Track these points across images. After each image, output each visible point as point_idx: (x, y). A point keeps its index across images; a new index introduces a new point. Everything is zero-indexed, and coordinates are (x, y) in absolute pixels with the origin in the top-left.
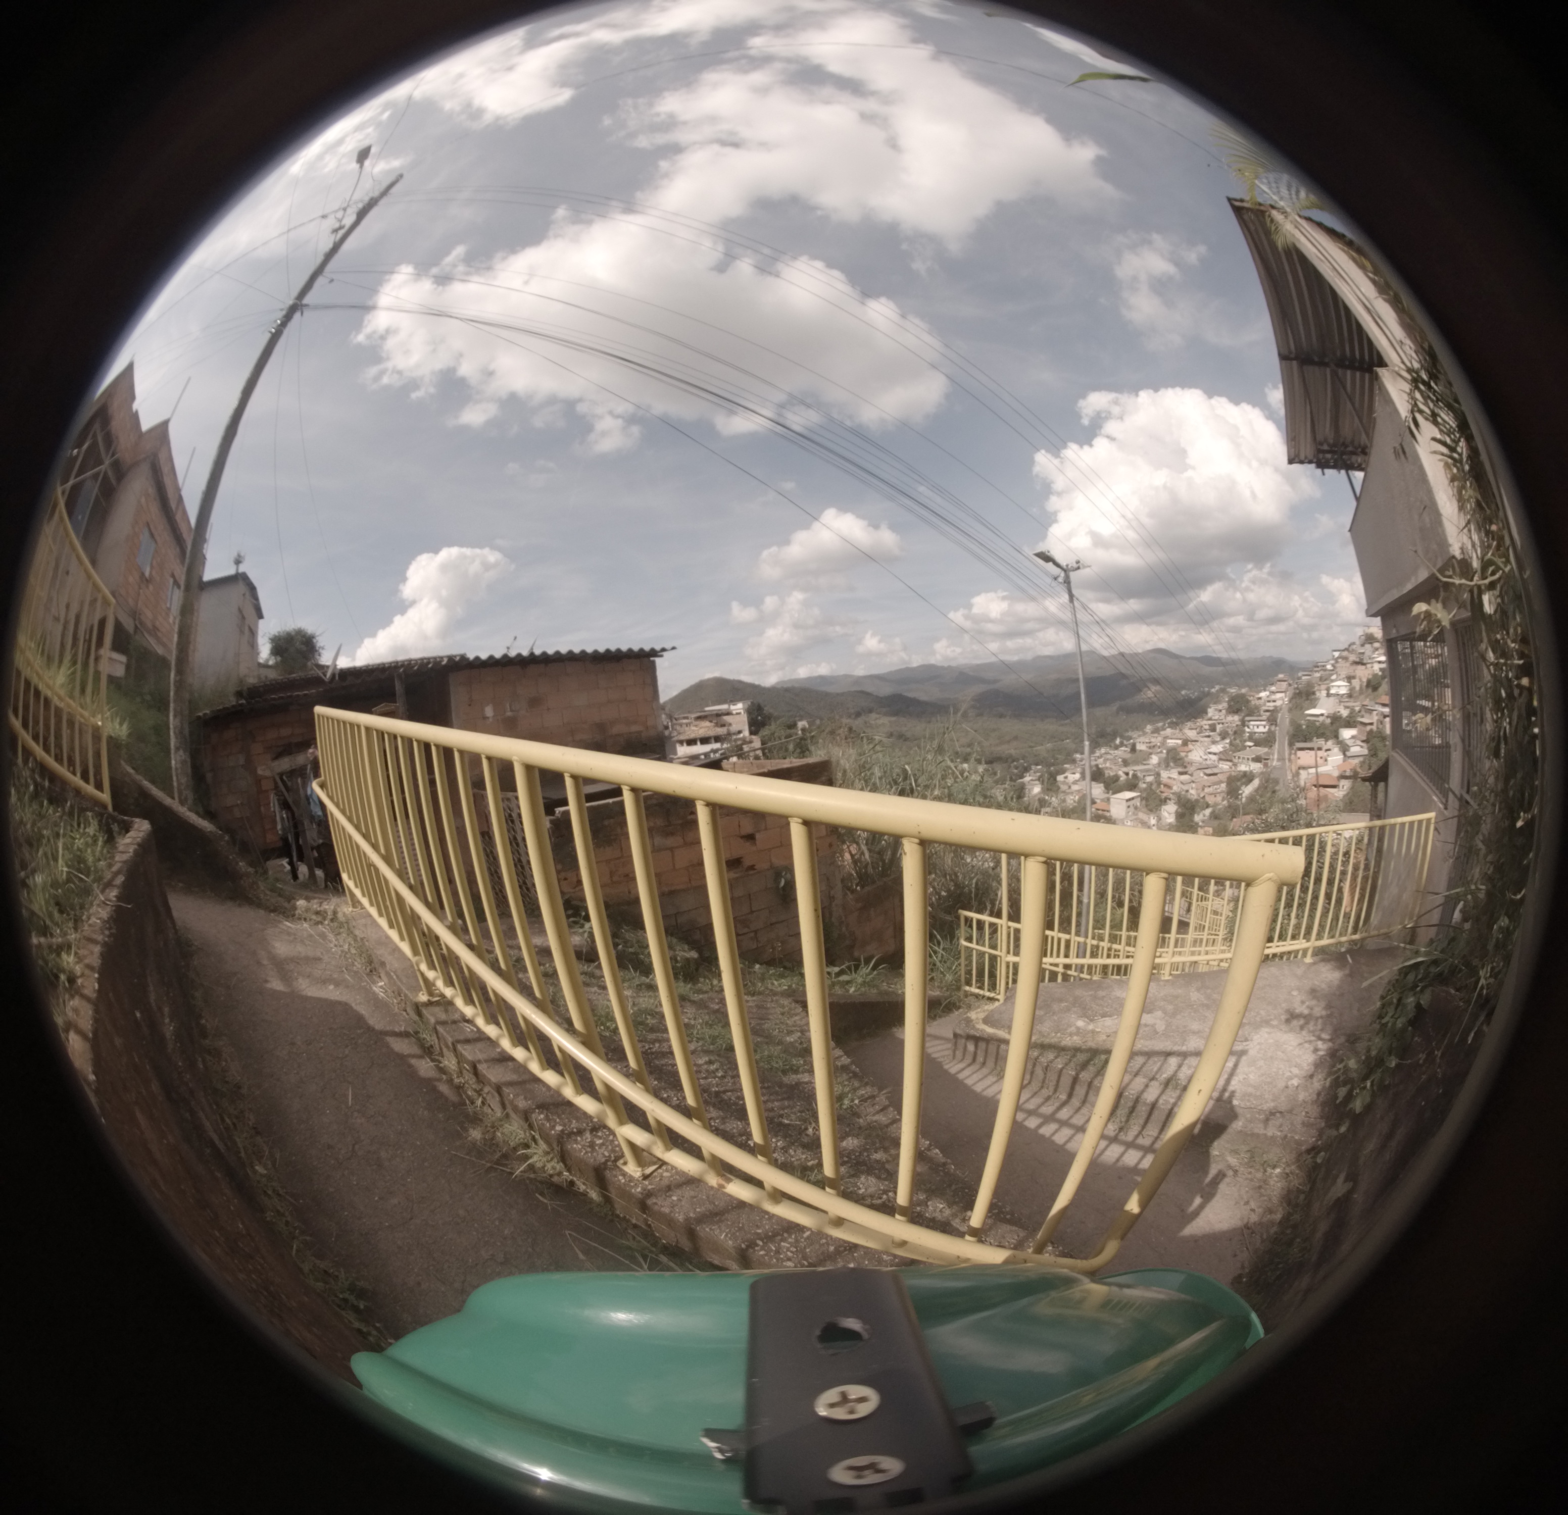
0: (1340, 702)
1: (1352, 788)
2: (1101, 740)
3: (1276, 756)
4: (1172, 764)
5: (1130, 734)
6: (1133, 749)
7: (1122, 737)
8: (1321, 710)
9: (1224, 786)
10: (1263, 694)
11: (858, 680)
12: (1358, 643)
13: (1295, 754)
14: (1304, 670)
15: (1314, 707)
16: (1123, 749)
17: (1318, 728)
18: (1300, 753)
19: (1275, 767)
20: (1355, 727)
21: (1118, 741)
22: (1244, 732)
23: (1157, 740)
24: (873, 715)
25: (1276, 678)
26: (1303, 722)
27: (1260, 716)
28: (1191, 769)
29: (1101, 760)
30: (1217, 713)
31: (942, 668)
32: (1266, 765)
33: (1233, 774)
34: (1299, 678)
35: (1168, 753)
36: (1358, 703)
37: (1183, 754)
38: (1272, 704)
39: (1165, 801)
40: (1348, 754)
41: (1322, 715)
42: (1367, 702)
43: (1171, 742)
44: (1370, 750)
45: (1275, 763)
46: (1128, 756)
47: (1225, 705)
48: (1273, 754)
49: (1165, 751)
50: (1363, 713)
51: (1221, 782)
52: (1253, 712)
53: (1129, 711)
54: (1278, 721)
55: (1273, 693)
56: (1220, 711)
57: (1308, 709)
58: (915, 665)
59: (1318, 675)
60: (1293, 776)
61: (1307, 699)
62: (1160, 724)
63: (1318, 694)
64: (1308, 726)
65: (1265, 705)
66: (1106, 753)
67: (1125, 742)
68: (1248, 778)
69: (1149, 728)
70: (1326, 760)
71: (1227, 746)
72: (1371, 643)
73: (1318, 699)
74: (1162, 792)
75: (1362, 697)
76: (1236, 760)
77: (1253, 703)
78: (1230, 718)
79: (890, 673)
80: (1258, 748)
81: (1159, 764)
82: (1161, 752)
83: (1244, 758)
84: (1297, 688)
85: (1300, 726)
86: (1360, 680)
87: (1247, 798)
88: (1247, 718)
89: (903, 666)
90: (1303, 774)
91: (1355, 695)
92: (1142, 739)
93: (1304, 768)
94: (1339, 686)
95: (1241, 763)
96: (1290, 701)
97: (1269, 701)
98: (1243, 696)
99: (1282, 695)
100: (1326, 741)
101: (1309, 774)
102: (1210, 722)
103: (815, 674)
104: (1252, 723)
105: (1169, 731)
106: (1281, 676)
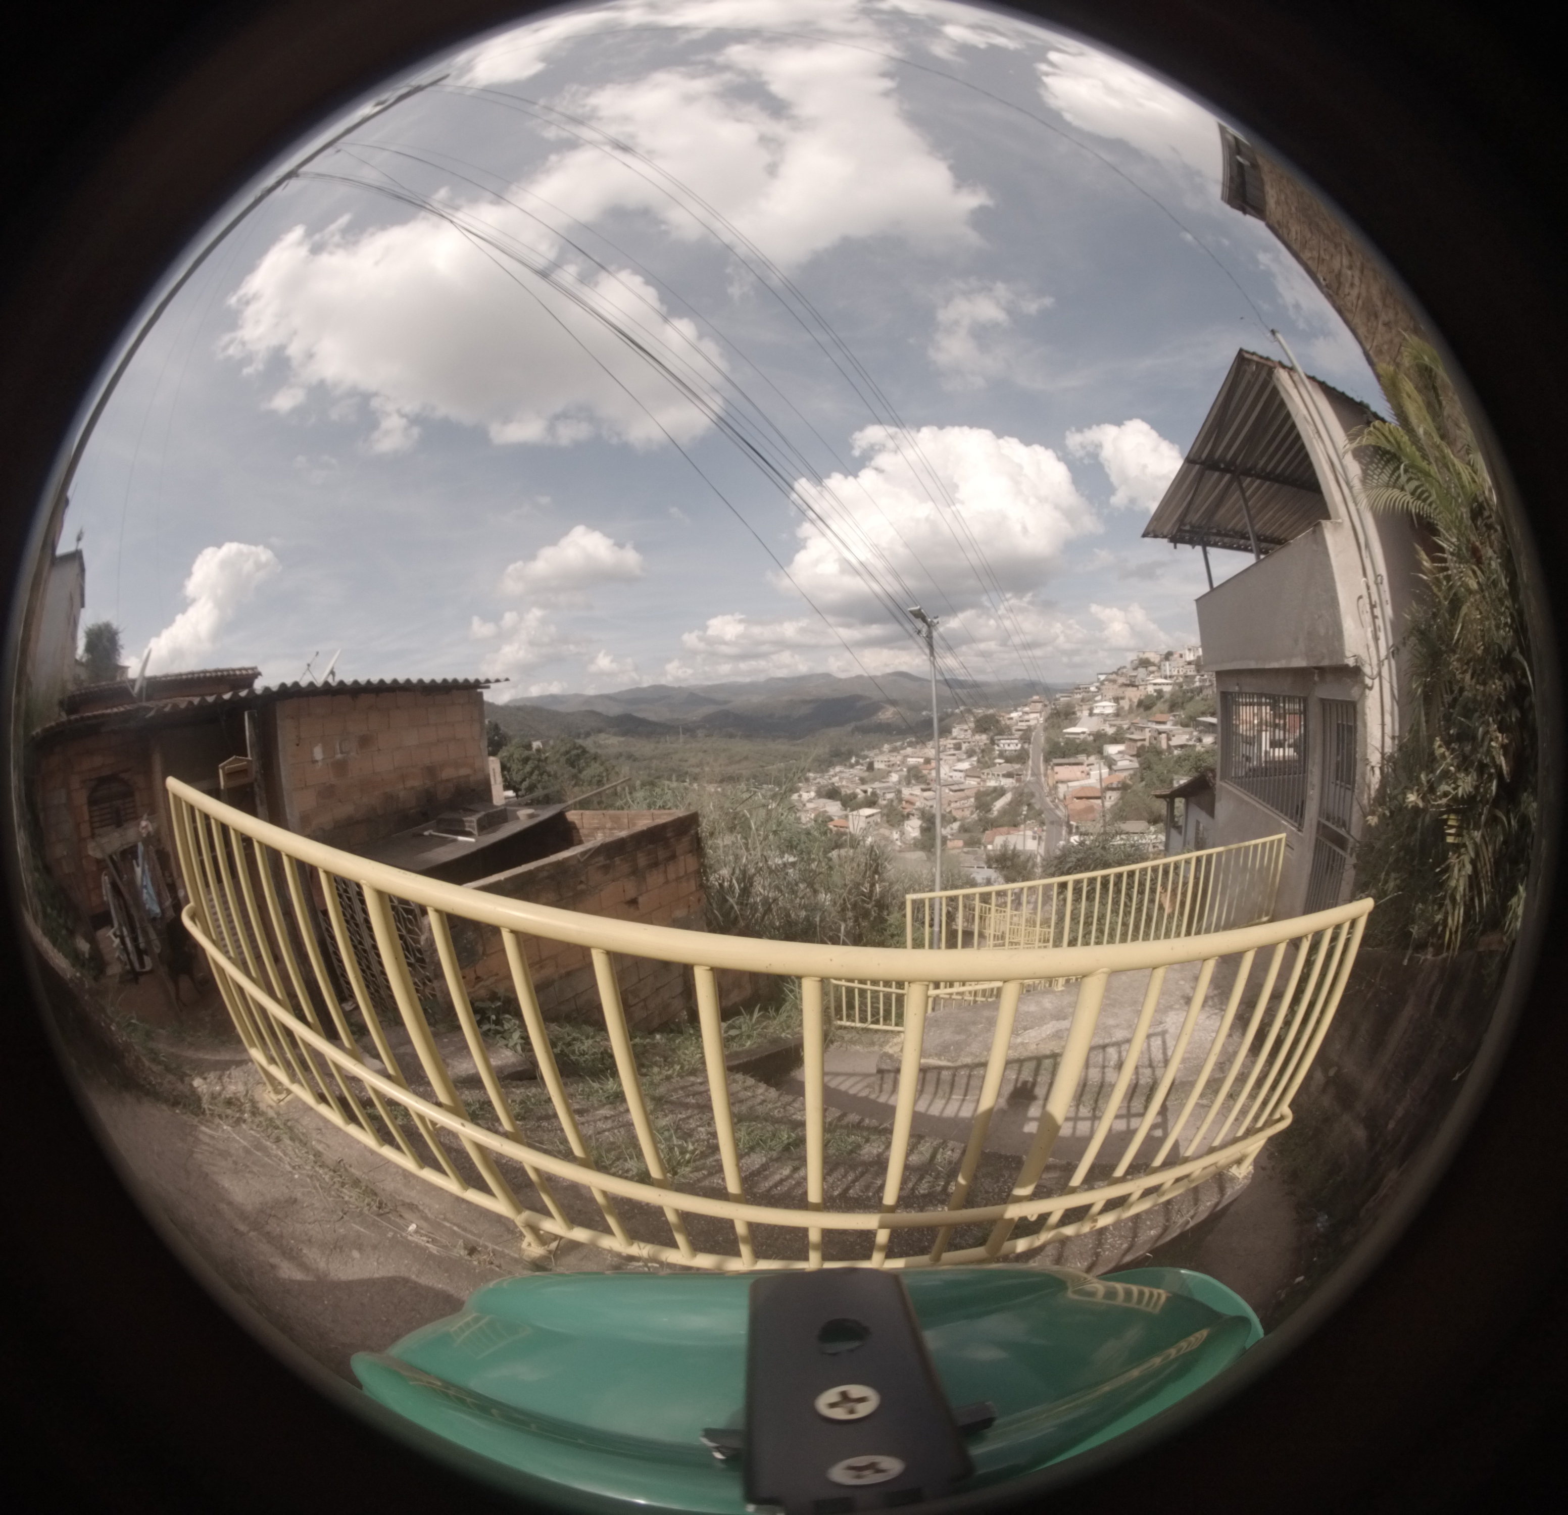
0: (1105, 721)
1: (1122, 798)
2: (835, 759)
3: (1029, 772)
4: (913, 782)
5: (866, 753)
6: (870, 767)
7: (857, 756)
8: (1082, 728)
9: (972, 800)
10: (1014, 715)
11: (589, 700)
12: (1129, 666)
13: (1052, 769)
14: (1062, 691)
15: (1075, 725)
16: (859, 767)
17: (1079, 745)
18: (1057, 769)
19: (1029, 782)
20: (1123, 743)
21: (853, 760)
22: (994, 750)
23: (896, 759)
24: (602, 736)
25: (1030, 700)
26: (1061, 740)
27: (1011, 734)
28: (934, 786)
29: (837, 778)
30: (962, 732)
31: (673, 689)
32: (1018, 780)
33: (982, 789)
34: (1056, 700)
35: (909, 770)
36: (1127, 721)
37: (925, 772)
38: (1024, 724)
39: (908, 816)
40: (1114, 767)
41: (1084, 733)
42: (1138, 720)
43: (912, 761)
44: (1141, 764)
45: (1029, 778)
46: (866, 774)
47: (972, 725)
48: (1027, 770)
49: (905, 769)
50: (1132, 730)
51: (968, 797)
52: (1004, 731)
53: (865, 731)
54: (1032, 739)
55: (1027, 713)
56: (966, 730)
57: (1066, 728)
58: (645, 685)
59: (1079, 696)
60: (1050, 790)
61: (1066, 719)
62: (899, 744)
63: (1079, 714)
64: (1066, 744)
65: (1017, 724)
66: (841, 772)
67: (861, 761)
68: (1000, 792)
69: (886, 747)
70: (1088, 774)
71: (975, 763)
72: (1146, 667)
73: (1079, 718)
74: (903, 808)
75: (1132, 715)
76: (984, 777)
77: (1003, 723)
78: (977, 737)
79: (620, 693)
80: (1009, 765)
81: (899, 782)
82: (901, 770)
83: (993, 775)
84: (1055, 709)
85: (1059, 743)
86: (1130, 700)
87: (999, 811)
88: (996, 737)
89: (634, 687)
90: (1062, 789)
91: (1123, 714)
92: (880, 758)
93: (1062, 782)
94: (1104, 707)
95: (990, 779)
96: (1046, 720)
97: (1022, 721)
98: (992, 716)
99: (1038, 715)
100: (1088, 756)
101: (1068, 787)
102: (954, 741)
103: (548, 693)
104: (1003, 741)
105: (909, 750)
106: (1036, 698)
